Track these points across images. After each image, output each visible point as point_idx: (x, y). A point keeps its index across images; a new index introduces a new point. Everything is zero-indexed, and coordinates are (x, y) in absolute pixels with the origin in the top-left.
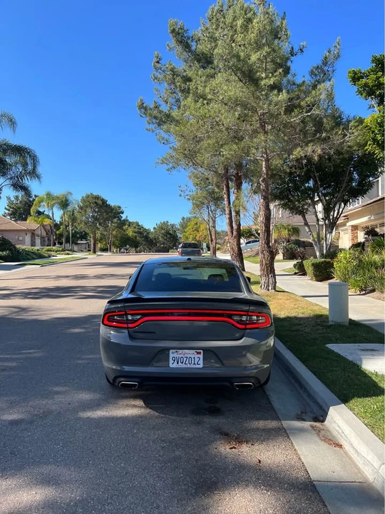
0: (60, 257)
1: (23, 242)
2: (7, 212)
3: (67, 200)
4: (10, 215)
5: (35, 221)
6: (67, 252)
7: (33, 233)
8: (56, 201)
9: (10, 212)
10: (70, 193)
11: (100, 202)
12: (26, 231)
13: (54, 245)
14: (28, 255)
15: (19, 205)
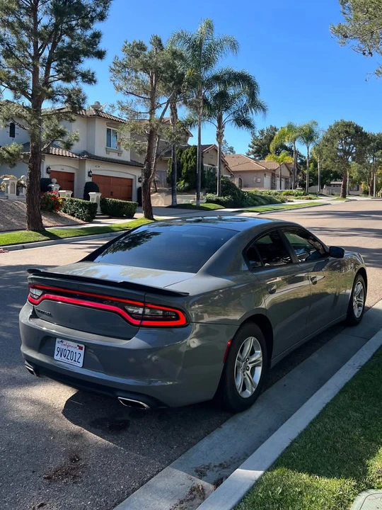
0: (297, 202)
1: (261, 185)
2: (251, 149)
3: (311, 131)
4: (254, 153)
5: (275, 159)
6: (310, 196)
7: (273, 174)
8: (297, 134)
9: (254, 150)
10: (315, 123)
11: (352, 131)
12: (265, 172)
13: (295, 187)
14: (255, 199)
15: (264, 141)
